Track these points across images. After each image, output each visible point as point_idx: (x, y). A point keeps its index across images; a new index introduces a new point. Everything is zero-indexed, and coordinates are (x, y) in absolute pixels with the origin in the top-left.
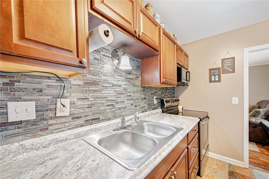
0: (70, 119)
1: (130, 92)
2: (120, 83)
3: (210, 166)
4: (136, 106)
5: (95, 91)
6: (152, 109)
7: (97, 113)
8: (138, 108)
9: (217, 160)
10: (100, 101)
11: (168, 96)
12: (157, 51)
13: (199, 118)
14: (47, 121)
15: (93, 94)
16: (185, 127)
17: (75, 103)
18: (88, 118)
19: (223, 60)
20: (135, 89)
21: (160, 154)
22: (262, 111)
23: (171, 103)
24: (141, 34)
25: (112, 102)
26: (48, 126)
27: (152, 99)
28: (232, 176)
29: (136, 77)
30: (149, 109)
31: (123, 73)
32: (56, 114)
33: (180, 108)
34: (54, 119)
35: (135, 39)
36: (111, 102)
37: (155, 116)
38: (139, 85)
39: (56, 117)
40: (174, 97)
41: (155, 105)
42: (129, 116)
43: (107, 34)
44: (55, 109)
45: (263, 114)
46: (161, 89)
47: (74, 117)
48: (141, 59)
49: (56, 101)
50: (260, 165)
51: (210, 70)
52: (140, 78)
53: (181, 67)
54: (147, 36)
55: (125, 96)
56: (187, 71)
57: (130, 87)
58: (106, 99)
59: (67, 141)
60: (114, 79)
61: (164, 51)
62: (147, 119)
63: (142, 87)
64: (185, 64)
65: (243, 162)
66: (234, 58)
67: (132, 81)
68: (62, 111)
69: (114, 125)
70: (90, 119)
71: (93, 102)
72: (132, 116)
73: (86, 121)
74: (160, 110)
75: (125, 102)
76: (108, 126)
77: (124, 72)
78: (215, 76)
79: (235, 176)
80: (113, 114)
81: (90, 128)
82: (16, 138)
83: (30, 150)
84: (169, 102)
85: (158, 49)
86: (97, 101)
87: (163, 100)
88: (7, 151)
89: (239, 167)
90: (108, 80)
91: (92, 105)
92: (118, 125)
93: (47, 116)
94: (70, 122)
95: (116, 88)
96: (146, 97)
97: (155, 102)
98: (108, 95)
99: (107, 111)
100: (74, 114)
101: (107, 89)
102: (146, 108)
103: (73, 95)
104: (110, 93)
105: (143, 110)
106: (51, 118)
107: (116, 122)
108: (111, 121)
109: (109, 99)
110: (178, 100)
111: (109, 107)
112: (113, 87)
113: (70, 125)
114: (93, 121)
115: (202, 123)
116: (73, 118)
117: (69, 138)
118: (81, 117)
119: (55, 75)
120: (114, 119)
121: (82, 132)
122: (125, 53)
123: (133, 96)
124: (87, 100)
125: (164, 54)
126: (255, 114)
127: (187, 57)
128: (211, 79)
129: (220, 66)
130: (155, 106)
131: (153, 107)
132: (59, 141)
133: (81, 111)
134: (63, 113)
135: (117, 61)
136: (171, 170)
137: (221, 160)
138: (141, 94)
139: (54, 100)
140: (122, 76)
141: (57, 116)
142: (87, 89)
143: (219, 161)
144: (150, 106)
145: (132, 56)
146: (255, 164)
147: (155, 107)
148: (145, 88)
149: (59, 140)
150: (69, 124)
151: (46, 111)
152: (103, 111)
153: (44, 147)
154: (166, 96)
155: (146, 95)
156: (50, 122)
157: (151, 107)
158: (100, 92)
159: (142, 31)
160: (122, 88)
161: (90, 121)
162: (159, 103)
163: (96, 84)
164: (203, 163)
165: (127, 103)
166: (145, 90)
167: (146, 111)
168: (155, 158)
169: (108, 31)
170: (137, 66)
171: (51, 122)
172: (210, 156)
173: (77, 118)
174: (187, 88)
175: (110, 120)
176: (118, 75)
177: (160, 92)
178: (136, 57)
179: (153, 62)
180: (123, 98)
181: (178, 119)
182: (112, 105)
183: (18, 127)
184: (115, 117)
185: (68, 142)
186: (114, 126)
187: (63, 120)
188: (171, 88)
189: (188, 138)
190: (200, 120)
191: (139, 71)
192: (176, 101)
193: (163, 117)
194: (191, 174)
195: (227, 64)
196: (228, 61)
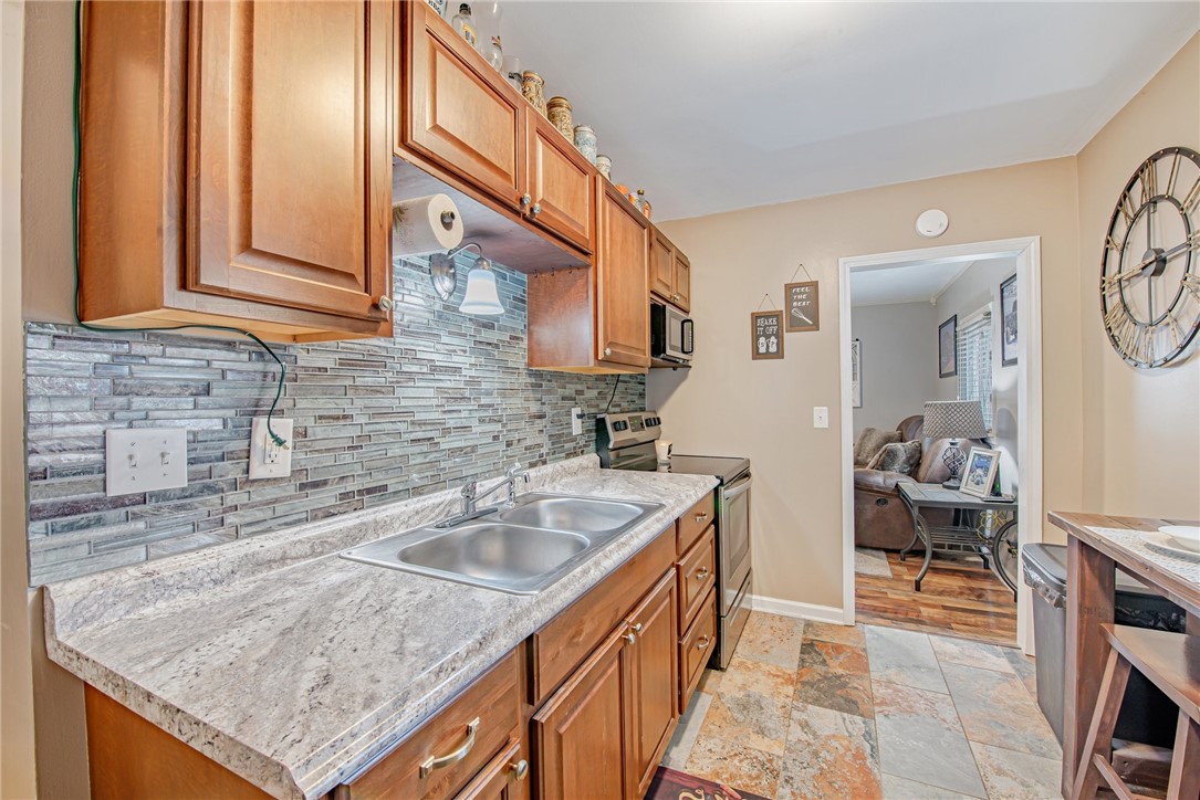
0: (291, 490)
1: (488, 393)
2: (458, 360)
3: (751, 637)
4: (509, 445)
5: (374, 390)
6: (563, 455)
7: (378, 469)
8: (516, 449)
9: (773, 616)
10: (390, 427)
11: (619, 405)
12: (586, 254)
13: (717, 477)
14: (221, 494)
15: (367, 402)
16: (670, 501)
17: (309, 431)
18: (351, 486)
19: (789, 288)
20: (510, 380)
21: (597, 564)
22: (902, 449)
23: (633, 431)
24: (537, 205)
25: (429, 427)
26: (224, 512)
27: (564, 419)
28: (809, 653)
29: (512, 338)
30: (554, 453)
31: (469, 324)
32: (248, 472)
33: (662, 448)
34: (241, 489)
35: (521, 220)
36: (424, 428)
37: (575, 478)
38: (522, 366)
39: (247, 480)
40: (643, 410)
41: (574, 440)
42: (486, 478)
43: (447, 220)
44: (245, 454)
45: (904, 458)
46: (596, 380)
47: (305, 481)
48: (529, 273)
49: (251, 426)
50: (885, 612)
51: (756, 317)
52: (526, 342)
53: (665, 303)
54: (555, 209)
55: (471, 408)
56: (684, 316)
57: (489, 374)
58: (409, 419)
59: (287, 565)
60: (438, 346)
61: (608, 252)
62: (548, 489)
63: (531, 374)
64: (678, 294)
65: (842, 607)
66: (815, 285)
67: (496, 353)
68: (268, 460)
69: (437, 511)
70: (355, 488)
71: (366, 428)
72: (494, 479)
73: (344, 496)
74: (592, 458)
75: (474, 430)
76: (417, 513)
77: (470, 319)
78: (768, 337)
79: (817, 652)
80: (432, 473)
81: (358, 521)
82: (126, 553)
83: (175, 592)
84: (626, 428)
85: (591, 249)
86: (378, 427)
87: (603, 420)
88: (111, 593)
89: (830, 626)
90: (418, 348)
91: (363, 441)
92: (449, 512)
93: (221, 476)
94: (291, 498)
95: (442, 377)
96: (546, 409)
97: (577, 427)
98: (416, 404)
99: (411, 462)
100: (305, 472)
101: (412, 384)
102: (544, 450)
103: (302, 404)
104: (420, 397)
105: (533, 457)
106: (234, 485)
107: (442, 499)
108: (426, 497)
109: (418, 417)
110: (657, 421)
111: (416, 449)
112: (432, 377)
113: (292, 510)
114: (366, 498)
115: (724, 493)
116: (303, 486)
117: (293, 554)
118: (325, 483)
119: (250, 335)
120: (435, 490)
121: (334, 533)
122: (481, 259)
123: (499, 407)
124: (348, 422)
125: (608, 263)
126: (884, 461)
127: (687, 266)
128: (758, 348)
129: (781, 306)
130: (573, 444)
131: (567, 446)
132: (261, 565)
133: (328, 460)
134: (271, 466)
135: (448, 284)
136: (627, 620)
137: (786, 613)
138: (527, 400)
139: (245, 420)
140: (465, 335)
141: (251, 478)
142: (348, 382)
143: (781, 618)
144: (559, 442)
145: (498, 264)
146: (874, 610)
147: (575, 448)
148: (541, 377)
149: (263, 559)
150: (287, 508)
151: (217, 460)
152: (398, 460)
153: (215, 582)
154: (613, 406)
155: (544, 404)
156: (232, 498)
157: (562, 446)
158: (389, 393)
159: (540, 195)
160: (463, 379)
161: (356, 498)
162: (589, 431)
163: (376, 366)
164: (728, 623)
165: (480, 432)
166: (541, 386)
167: (544, 463)
168: (585, 572)
169: (453, 216)
170: (515, 298)
171: (232, 501)
172: (755, 608)
173: (315, 485)
174: (685, 377)
175: (421, 494)
176: (450, 333)
177: (594, 393)
178: (513, 267)
179: (573, 290)
180: (465, 413)
181: (653, 483)
182: (429, 439)
183: (134, 514)
184: (438, 484)
185: (289, 568)
186: (437, 516)
187: (271, 492)
188: (631, 376)
189: (680, 537)
190: (719, 481)
191: (520, 315)
192: (649, 423)
193: (605, 480)
194: (688, 652)
195: (800, 300)
196: (801, 293)
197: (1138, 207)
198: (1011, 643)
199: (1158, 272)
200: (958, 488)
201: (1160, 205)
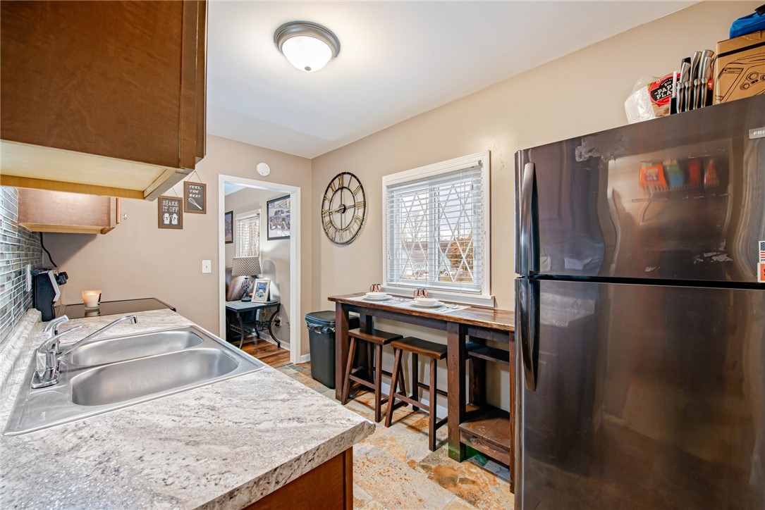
19: (186, 184)
33: (90, 297)
38: (17, 221)
41: (28, 295)
51: (161, 199)
66: (204, 186)
74: (38, 312)
129: (181, 195)
130: (28, 300)
147: (28, 304)
195: (194, 193)
196: (194, 189)
197: (337, 188)
198: (288, 363)
199: (344, 212)
200: (250, 301)
201: (344, 190)
